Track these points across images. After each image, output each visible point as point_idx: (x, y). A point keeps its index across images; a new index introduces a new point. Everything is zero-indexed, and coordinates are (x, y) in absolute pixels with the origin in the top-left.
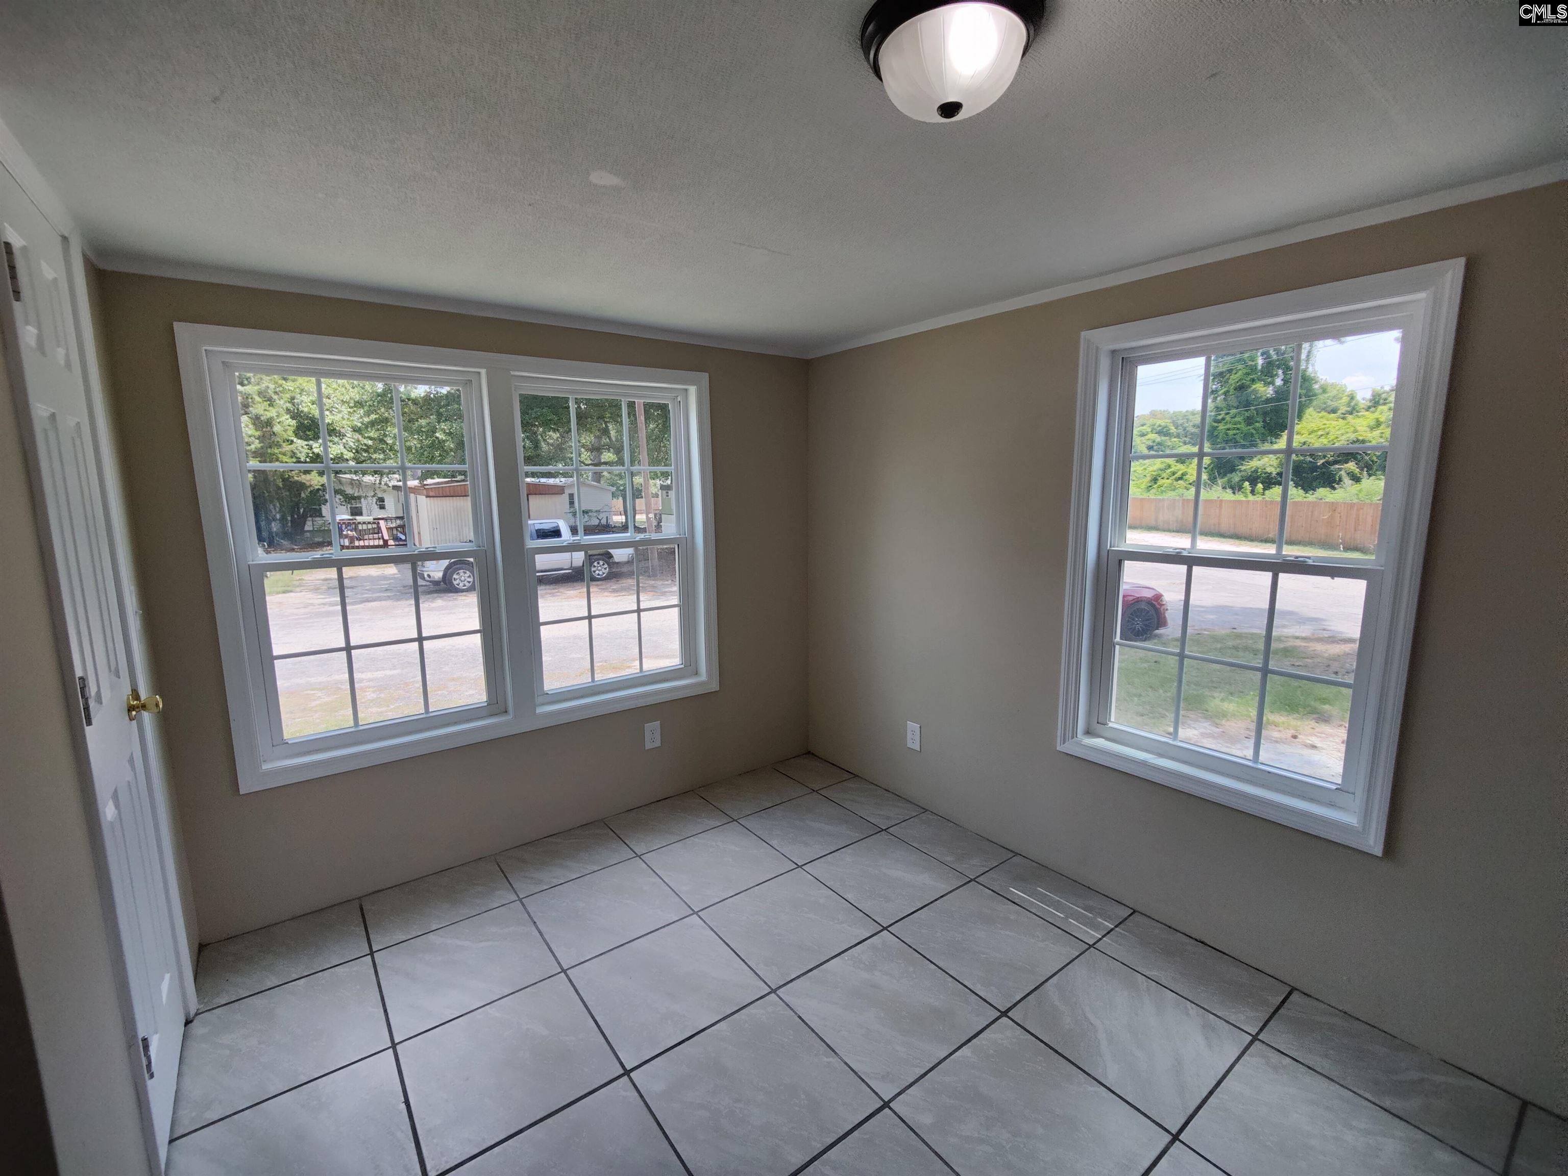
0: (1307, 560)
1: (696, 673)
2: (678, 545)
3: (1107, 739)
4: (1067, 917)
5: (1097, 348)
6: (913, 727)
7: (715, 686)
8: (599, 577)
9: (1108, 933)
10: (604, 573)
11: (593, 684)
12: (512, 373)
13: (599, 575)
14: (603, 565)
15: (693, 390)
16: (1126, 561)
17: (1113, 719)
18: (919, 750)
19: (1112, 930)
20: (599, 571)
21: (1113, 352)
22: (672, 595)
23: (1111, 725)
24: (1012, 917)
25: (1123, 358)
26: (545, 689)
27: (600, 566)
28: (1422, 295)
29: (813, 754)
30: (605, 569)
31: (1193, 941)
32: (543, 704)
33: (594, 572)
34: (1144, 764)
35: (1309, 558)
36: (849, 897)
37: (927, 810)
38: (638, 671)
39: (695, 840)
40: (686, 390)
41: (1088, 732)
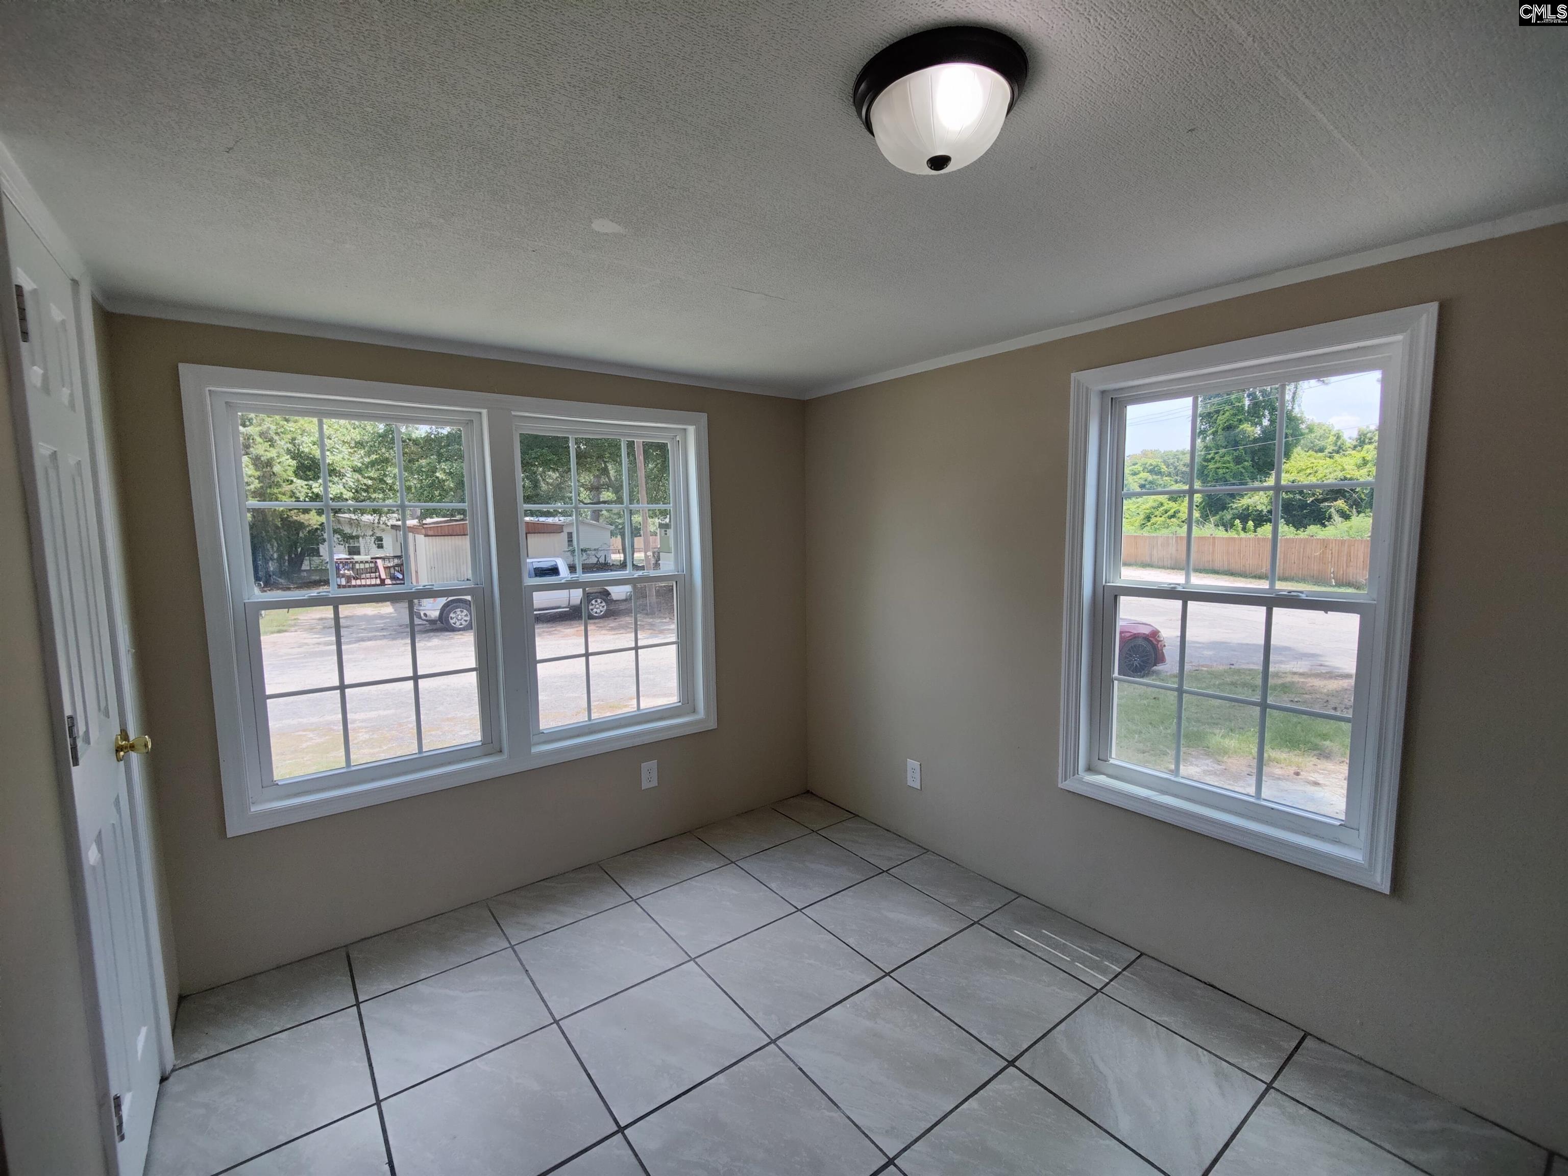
0: (1300, 594)
1: (694, 711)
2: (676, 582)
3: (1108, 776)
4: (1073, 960)
5: (1087, 388)
6: (913, 764)
7: (712, 725)
8: (597, 615)
9: (1116, 977)
10: (601, 611)
11: (590, 723)
12: (513, 413)
13: (596, 613)
14: (601, 603)
15: (691, 429)
16: (1121, 597)
17: (1113, 756)
18: (919, 788)
19: (1120, 973)
20: (597, 609)
21: (1103, 392)
22: (670, 633)
23: (1112, 761)
24: (1018, 961)
25: (1112, 398)
26: (541, 728)
27: (598, 604)
28: (1399, 337)
29: (812, 793)
30: (603, 607)
31: (1203, 985)
32: (538, 744)
33: (592, 610)
34: (1146, 801)
35: (1302, 592)
36: (850, 941)
37: (928, 851)
38: (636, 709)
39: (693, 883)
40: (685, 429)
41: (1090, 769)
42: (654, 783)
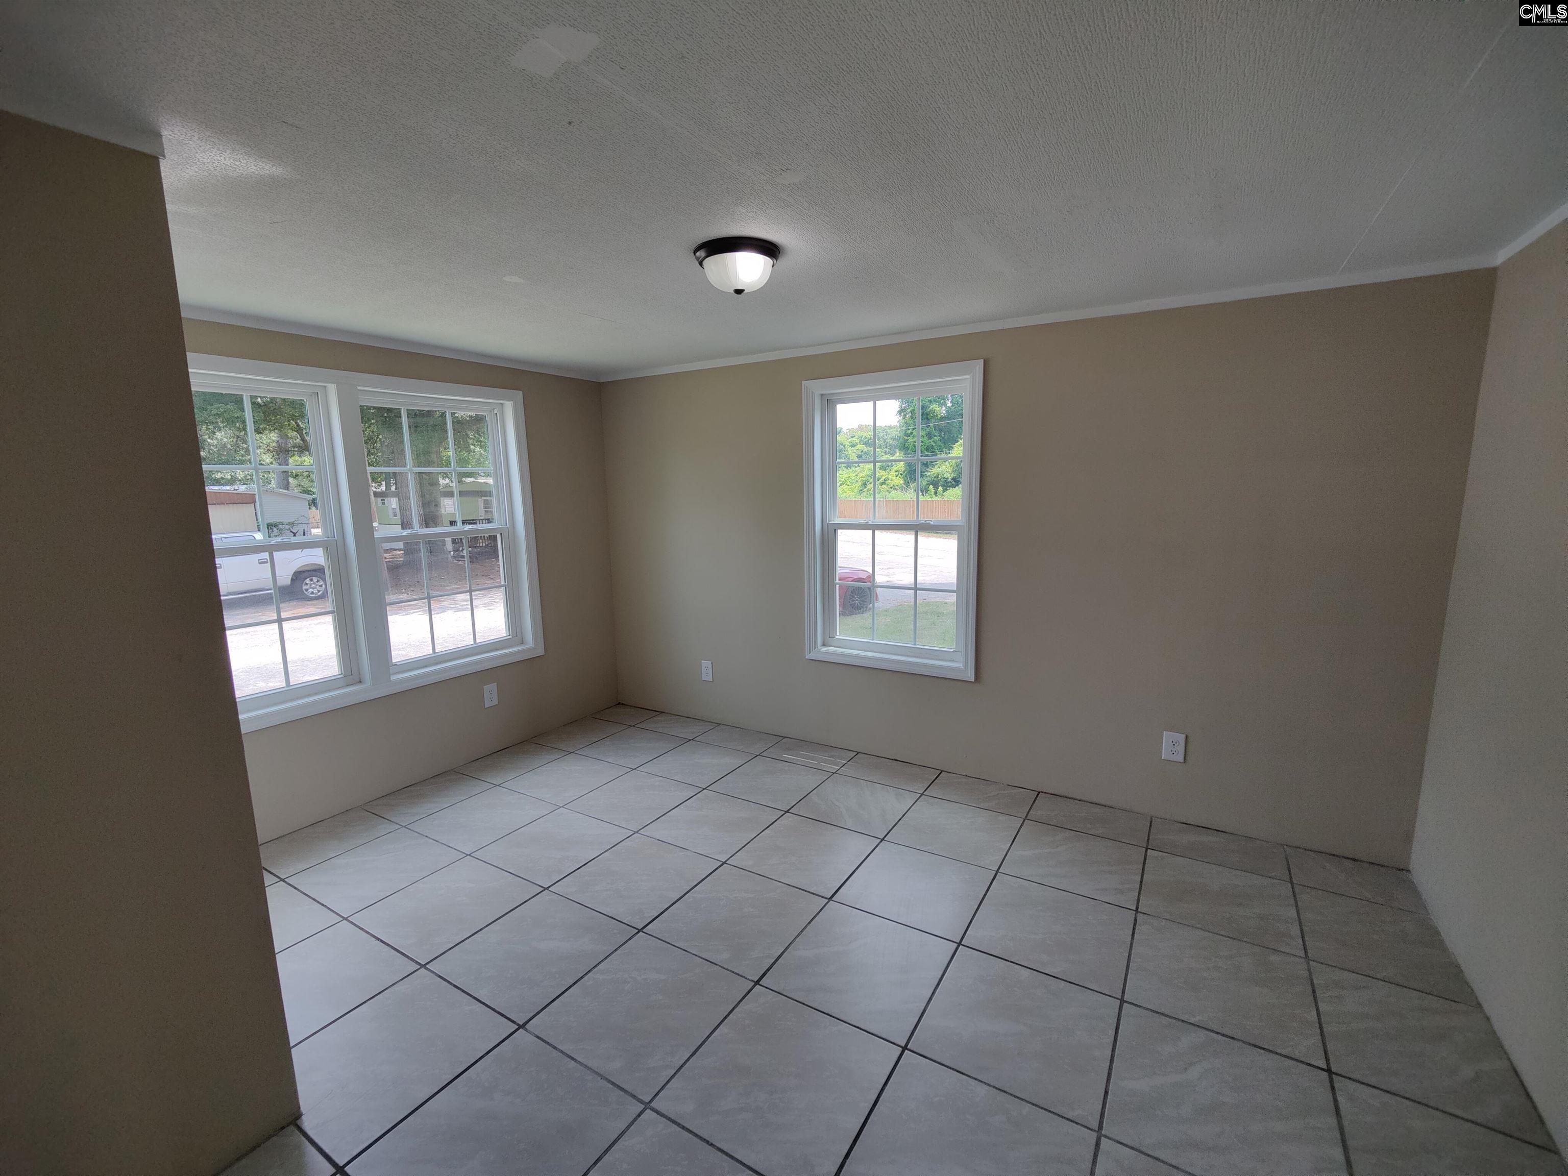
0: (930, 522)
1: (522, 642)
2: (501, 534)
3: (835, 647)
4: (819, 763)
5: (812, 392)
6: (706, 664)
7: (541, 651)
8: (314, 595)
9: (844, 765)
10: (319, 591)
11: (434, 655)
12: (359, 388)
13: (313, 593)
14: (318, 581)
15: (509, 407)
16: (839, 530)
17: (838, 634)
18: (712, 680)
19: (846, 764)
20: (313, 588)
21: (822, 395)
22: (412, 609)
23: (837, 637)
24: (786, 768)
25: (828, 400)
27: (314, 583)
29: (623, 704)
30: (321, 586)
31: (891, 761)
32: (396, 673)
33: (307, 590)
34: (857, 656)
35: (931, 521)
37: (720, 724)
38: (473, 643)
39: (543, 768)
40: (502, 404)
41: (824, 645)
42: (496, 702)
